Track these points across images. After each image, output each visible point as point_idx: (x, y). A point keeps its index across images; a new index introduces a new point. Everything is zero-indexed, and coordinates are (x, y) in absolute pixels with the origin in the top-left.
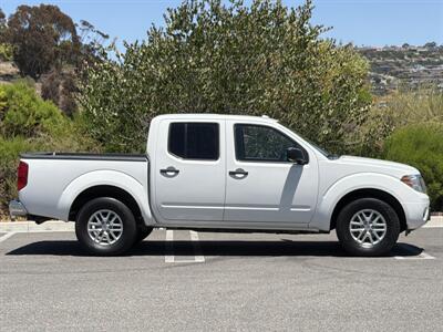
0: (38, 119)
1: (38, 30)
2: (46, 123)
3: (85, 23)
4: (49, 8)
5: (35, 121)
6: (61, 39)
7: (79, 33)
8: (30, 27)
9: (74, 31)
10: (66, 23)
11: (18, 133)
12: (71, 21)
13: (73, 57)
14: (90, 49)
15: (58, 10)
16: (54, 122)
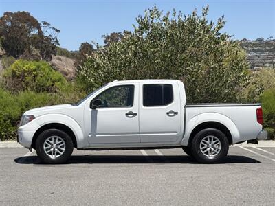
0: (53, 82)
1: (18, 27)
2: (58, 84)
3: (45, 23)
4: (24, 13)
5: (52, 83)
6: (32, 33)
7: (42, 29)
8: (12, 26)
9: (39, 28)
10: (34, 23)
11: (43, 90)
12: (37, 22)
13: (39, 44)
14: (49, 39)
15: (29, 14)
16: (62, 84)
